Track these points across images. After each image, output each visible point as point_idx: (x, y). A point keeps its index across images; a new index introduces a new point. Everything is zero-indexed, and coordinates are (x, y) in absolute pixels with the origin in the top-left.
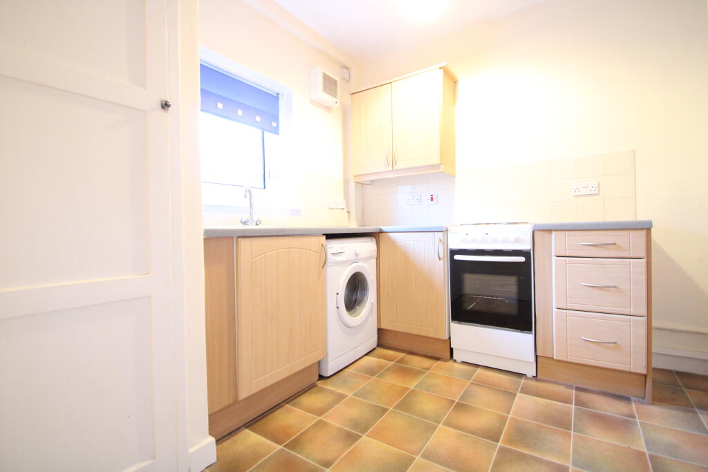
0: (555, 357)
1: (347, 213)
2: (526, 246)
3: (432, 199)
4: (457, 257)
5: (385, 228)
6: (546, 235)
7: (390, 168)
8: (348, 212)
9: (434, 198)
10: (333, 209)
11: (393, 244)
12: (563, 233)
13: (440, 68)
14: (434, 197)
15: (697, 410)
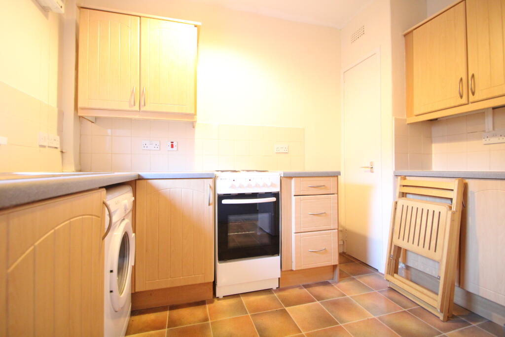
0: (294, 269)
1: (60, 153)
2: (276, 189)
3: (172, 146)
4: (225, 202)
5: (144, 174)
6: (288, 180)
7: (136, 108)
8: (62, 152)
9: (174, 146)
10: (44, 147)
11: (156, 192)
12: (299, 179)
13: (195, 26)
14: (174, 144)
15: (354, 277)
